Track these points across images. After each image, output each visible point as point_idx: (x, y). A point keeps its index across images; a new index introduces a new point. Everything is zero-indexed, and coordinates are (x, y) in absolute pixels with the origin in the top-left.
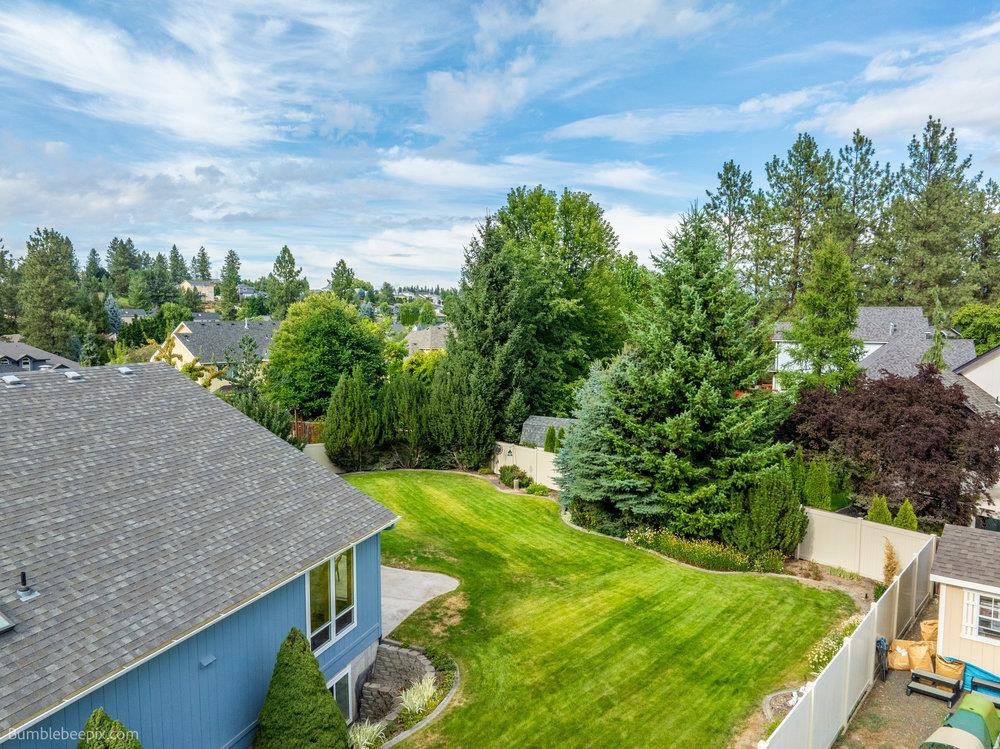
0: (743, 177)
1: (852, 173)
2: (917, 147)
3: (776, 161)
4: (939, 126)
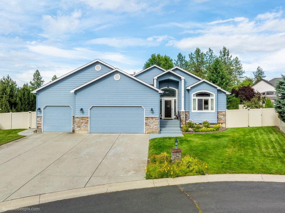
0: (183, 57)
2: (221, 52)
4: (226, 48)
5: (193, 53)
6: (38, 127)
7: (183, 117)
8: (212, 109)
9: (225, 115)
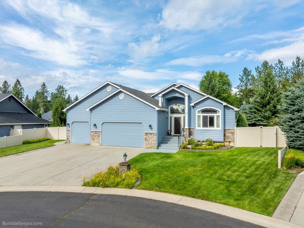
0: (249, 71)
1: (278, 70)
2: (294, 63)
3: (258, 67)
4: (299, 58)
5: (260, 66)
6: (67, 138)
7: (186, 134)
8: (218, 126)
9: (233, 133)
